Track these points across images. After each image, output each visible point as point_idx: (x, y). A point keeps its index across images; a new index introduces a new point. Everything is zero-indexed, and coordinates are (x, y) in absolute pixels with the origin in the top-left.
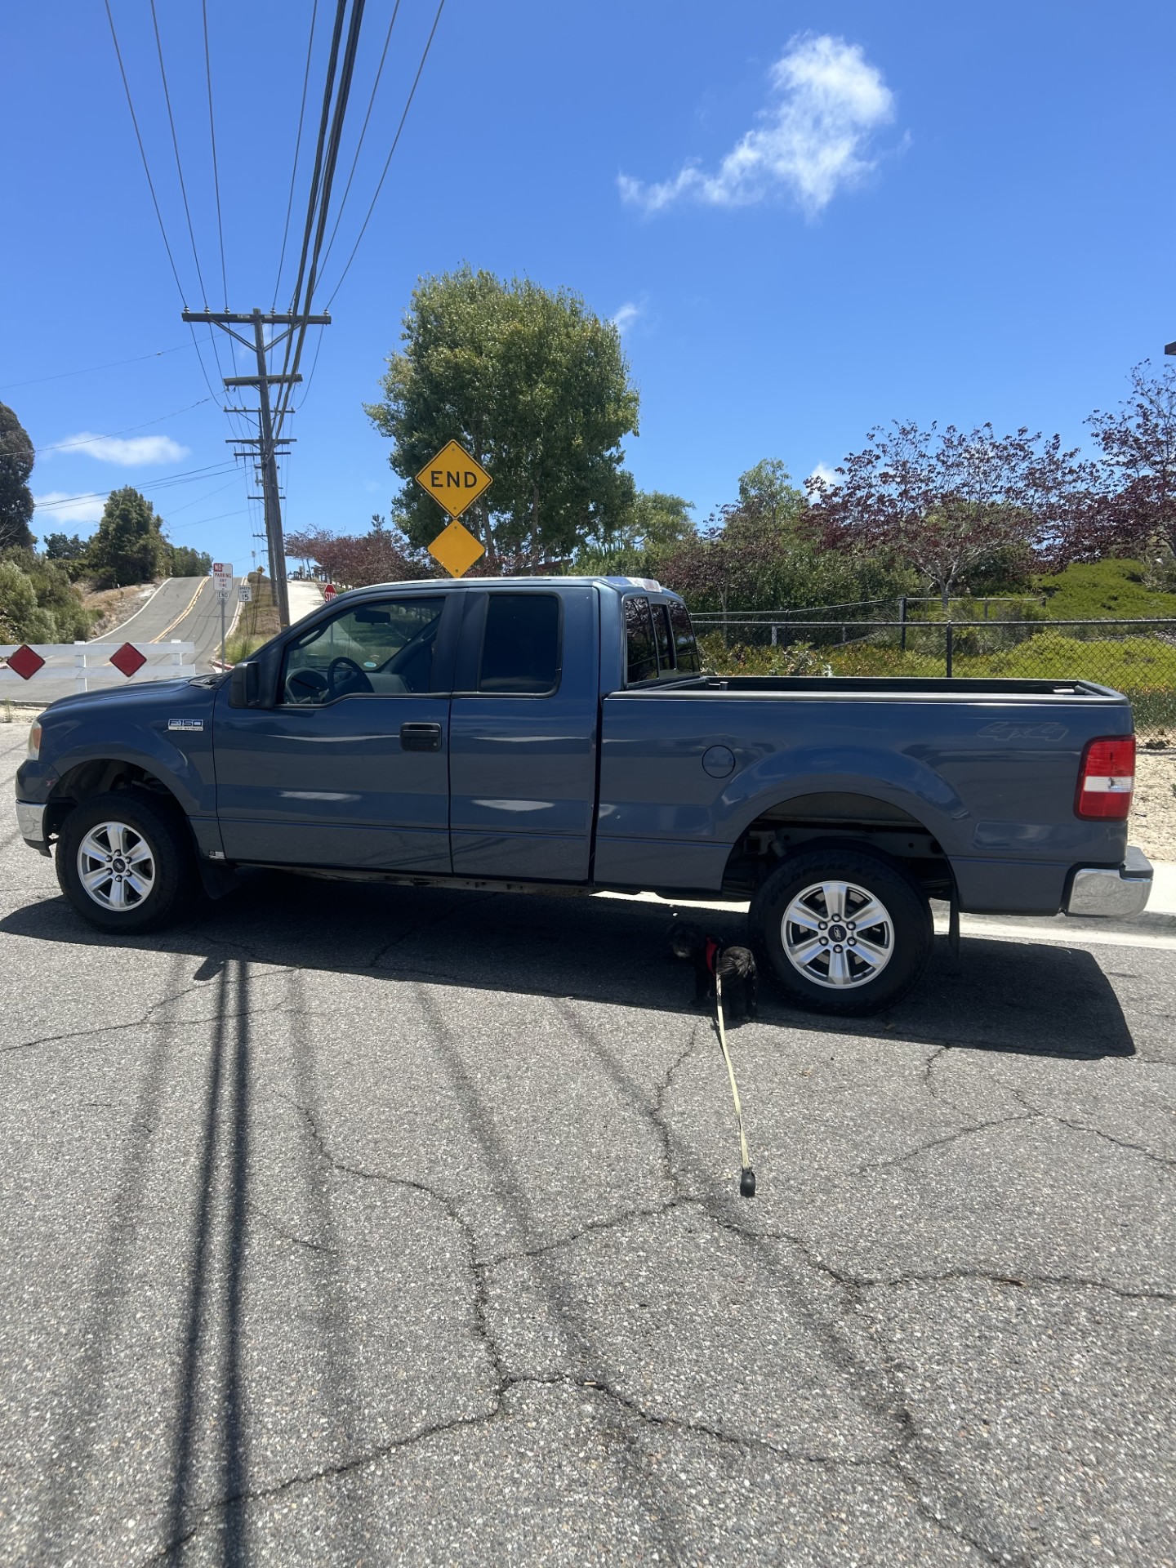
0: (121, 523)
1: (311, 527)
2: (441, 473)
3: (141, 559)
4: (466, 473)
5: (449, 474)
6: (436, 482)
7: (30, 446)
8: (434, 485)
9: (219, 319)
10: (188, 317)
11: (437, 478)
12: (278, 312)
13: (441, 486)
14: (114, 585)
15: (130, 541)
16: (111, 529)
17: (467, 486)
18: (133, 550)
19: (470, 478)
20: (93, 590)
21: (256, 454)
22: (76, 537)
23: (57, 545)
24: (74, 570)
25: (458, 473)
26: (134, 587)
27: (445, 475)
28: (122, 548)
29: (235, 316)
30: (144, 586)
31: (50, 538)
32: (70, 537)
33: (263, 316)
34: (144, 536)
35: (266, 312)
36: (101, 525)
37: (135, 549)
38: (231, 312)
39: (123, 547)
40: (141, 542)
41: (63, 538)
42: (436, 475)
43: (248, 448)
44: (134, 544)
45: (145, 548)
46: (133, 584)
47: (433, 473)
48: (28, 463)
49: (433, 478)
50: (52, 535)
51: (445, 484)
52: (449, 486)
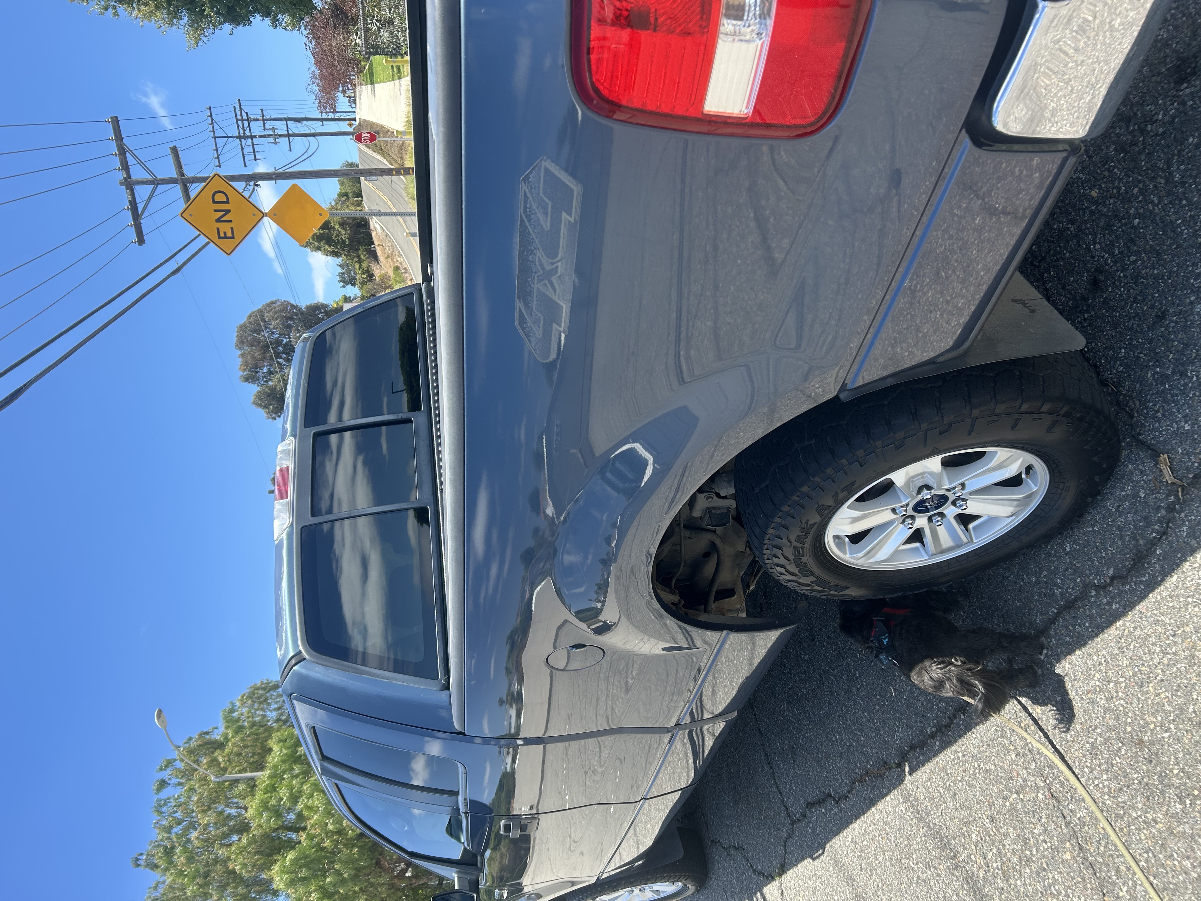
0: (324, 241)
1: (309, 89)
2: (218, 229)
3: (350, 228)
4: (214, 202)
5: (219, 220)
6: (229, 234)
7: (274, 303)
8: (233, 237)
9: (136, 216)
10: (141, 240)
11: (225, 233)
12: (118, 165)
13: (232, 229)
14: (372, 249)
15: (338, 236)
16: (330, 249)
17: (227, 202)
18: (344, 234)
19: (219, 197)
20: (378, 263)
21: (253, 143)
22: (340, 266)
23: (348, 280)
24: (364, 274)
25: (216, 211)
26: (373, 234)
27: (219, 225)
28: (344, 242)
29: (130, 202)
30: (372, 227)
31: (342, 284)
32: (340, 270)
33: (125, 178)
34: (332, 224)
35: (122, 175)
36: (327, 255)
37: (343, 232)
38: (127, 205)
39: (343, 240)
40: (337, 227)
41: (341, 275)
42: (222, 235)
43: (248, 150)
44: (339, 232)
45: (342, 224)
46: (371, 235)
47: (220, 238)
48: (286, 305)
49: (225, 237)
50: (340, 281)
51: (230, 225)
52: (231, 221)
